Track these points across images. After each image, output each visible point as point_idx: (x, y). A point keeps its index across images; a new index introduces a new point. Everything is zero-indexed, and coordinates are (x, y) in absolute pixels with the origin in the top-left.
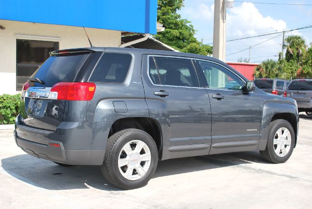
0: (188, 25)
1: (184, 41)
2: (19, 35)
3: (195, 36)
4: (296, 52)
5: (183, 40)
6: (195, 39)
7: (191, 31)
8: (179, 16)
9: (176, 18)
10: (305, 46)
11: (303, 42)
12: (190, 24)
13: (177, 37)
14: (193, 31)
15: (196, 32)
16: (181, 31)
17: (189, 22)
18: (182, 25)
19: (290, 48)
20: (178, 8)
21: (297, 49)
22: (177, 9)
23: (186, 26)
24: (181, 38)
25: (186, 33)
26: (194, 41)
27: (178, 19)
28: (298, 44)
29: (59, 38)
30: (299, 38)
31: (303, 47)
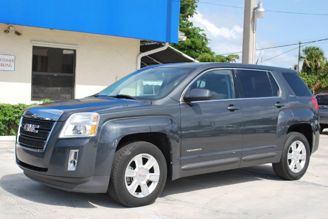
0: (201, 33)
1: (196, 51)
2: (36, 42)
3: (208, 46)
4: (314, 64)
5: (195, 49)
6: (208, 48)
7: (204, 41)
8: (191, 24)
9: (188, 25)
10: (324, 59)
11: (322, 54)
12: (203, 32)
13: (188, 46)
14: (206, 40)
15: (209, 41)
16: (193, 40)
17: (201, 30)
18: (195, 34)
19: (307, 61)
20: (191, 15)
21: (315, 61)
22: (189, 16)
23: (199, 34)
24: (193, 47)
25: (199, 42)
26: (208, 51)
27: (190, 27)
28: (317, 56)
29: (76, 45)
30: (318, 49)
31: (322, 60)
